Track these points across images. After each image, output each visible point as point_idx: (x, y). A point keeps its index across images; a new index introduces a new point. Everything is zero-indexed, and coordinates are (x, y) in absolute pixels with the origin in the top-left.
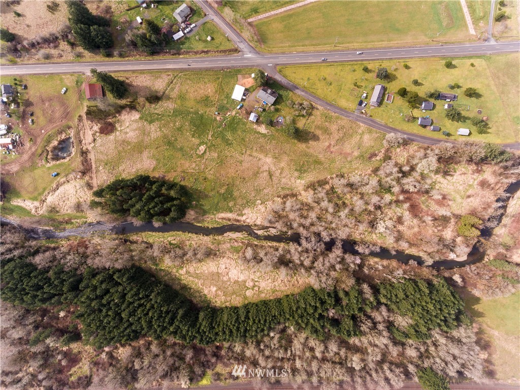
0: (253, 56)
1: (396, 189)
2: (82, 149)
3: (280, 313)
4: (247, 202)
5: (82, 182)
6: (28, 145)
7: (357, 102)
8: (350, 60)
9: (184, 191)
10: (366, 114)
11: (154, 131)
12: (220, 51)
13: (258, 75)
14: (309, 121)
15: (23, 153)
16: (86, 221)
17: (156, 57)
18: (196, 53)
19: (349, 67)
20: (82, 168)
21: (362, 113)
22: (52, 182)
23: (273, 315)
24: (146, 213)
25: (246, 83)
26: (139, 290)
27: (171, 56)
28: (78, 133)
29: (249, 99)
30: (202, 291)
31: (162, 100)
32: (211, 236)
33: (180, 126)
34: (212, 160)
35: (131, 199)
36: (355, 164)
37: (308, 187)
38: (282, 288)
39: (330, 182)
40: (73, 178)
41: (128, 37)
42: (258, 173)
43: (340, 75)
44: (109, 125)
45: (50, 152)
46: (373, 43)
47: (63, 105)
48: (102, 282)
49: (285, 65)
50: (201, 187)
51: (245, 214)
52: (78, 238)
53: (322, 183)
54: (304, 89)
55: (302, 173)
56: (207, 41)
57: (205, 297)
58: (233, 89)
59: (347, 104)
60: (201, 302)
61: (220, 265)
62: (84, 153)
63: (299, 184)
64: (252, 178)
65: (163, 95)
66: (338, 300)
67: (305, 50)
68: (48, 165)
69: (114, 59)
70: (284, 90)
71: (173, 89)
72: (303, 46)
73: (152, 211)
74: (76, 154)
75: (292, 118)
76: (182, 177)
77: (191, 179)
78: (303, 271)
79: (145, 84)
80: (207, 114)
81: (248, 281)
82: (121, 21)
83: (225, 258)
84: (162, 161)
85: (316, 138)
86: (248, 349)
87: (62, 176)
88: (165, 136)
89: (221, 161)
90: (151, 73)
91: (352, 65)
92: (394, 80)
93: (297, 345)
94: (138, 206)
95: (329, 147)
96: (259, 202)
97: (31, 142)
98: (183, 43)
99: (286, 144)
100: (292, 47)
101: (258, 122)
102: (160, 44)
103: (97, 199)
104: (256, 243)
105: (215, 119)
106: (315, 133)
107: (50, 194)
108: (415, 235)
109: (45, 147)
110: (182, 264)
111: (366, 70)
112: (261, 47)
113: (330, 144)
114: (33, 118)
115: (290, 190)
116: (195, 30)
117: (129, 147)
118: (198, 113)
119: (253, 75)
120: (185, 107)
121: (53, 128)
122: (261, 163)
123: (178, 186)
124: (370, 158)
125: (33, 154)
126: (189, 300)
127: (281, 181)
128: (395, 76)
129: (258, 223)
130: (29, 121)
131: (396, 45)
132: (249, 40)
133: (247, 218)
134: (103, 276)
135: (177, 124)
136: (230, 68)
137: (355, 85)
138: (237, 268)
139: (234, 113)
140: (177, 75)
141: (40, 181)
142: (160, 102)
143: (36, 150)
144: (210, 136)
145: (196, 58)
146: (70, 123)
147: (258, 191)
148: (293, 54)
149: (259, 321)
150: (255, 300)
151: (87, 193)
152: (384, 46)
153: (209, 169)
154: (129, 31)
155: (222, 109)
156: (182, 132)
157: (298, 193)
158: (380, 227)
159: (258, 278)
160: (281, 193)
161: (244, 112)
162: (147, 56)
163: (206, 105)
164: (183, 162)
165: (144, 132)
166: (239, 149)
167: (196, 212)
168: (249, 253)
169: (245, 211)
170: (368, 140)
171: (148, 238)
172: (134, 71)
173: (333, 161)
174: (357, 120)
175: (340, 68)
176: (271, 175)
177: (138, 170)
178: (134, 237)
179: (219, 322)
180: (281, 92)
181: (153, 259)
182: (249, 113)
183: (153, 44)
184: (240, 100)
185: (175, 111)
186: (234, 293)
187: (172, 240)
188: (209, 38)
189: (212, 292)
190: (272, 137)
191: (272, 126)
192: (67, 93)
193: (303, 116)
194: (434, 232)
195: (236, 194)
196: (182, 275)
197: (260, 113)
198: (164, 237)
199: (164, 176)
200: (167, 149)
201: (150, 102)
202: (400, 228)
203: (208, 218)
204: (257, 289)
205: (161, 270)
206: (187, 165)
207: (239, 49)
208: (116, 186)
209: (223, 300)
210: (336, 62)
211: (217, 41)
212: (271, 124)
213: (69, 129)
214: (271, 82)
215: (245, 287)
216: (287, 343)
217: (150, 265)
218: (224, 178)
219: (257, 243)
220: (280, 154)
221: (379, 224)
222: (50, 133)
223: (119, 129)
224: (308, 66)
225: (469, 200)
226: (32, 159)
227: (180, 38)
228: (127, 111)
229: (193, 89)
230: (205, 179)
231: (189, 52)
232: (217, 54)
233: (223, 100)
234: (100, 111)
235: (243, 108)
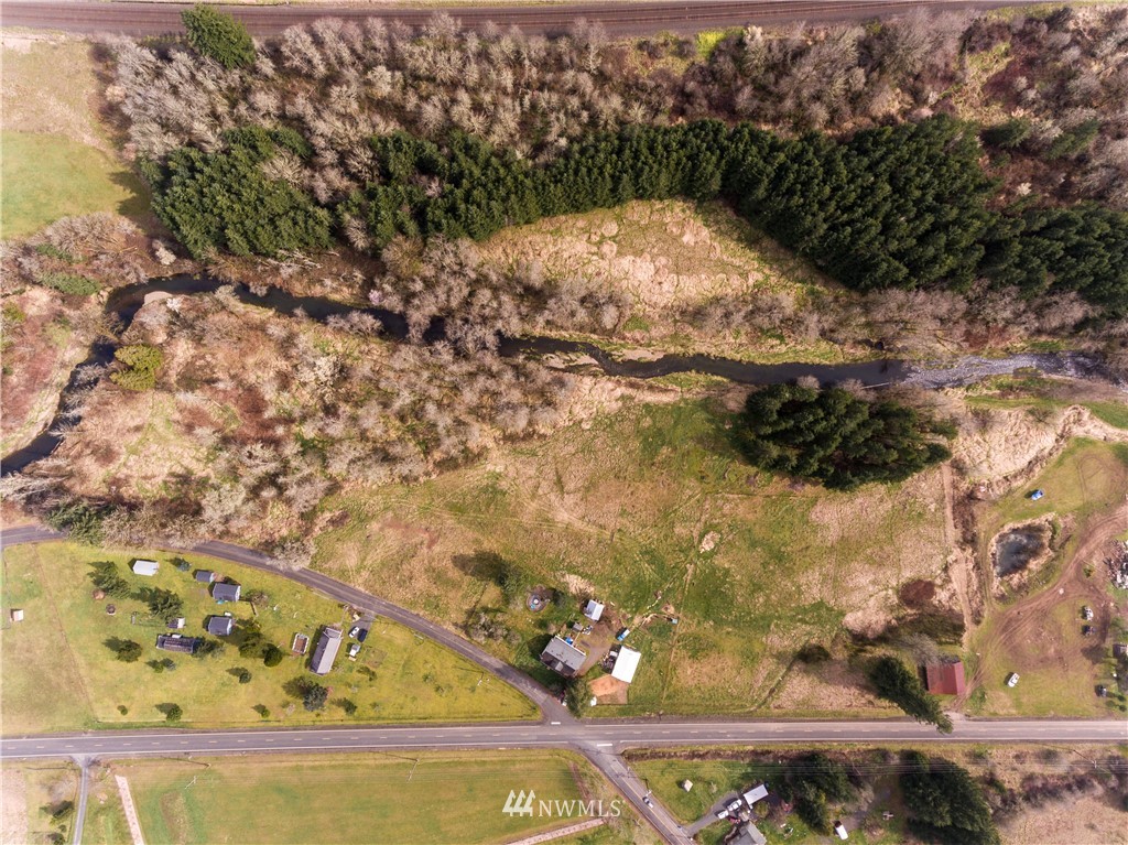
0: (592, 743)
1: (290, 449)
2: (975, 550)
3: (544, 189)
4: (611, 425)
5: (974, 477)
6: (1096, 563)
7: (370, 636)
8: (383, 728)
9: (750, 454)
10: (351, 611)
11: (812, 585)
12: (664, 756)
13: (582, 707)
14: (474, 599)
15: (1108, 544)
16: (967, 390)
17: (807, 748)
18: (717, 754)
19: (385, 714)
20: (974, 509)
21: (359, 614)
22: (1043, 479)
23: (559, 185)
24: (834, 411)
25: (608, 684)
26: (853, 242)
27: (772, 748)
28: (983, 585)
29: (605, 649)
30: (714, 234)
31: (794, 652)
32: (691, 352)
33: (756, 595)
34: (685, 519)
35: (867, 440)
36: (376, 502)
37: (479, 455)
38: (539, 240)
39: (431, 466)
40: (995, 487)
41: (867, 795)
42: (587, 489)
43: (406, 696)
44: (912, 602)
45: (1047, 544)
46: (333, 763)
47: (1015, 647)
48: (935, 259)
49: (523, 721)
50: (711, 459)
51: (617, 400)
52: (985, 353)
53: (448, 464)
54: (483, 668)
55: (492, 487)
56: (693, 780)
57: (706, 220)
58: (638, 673)
59: (392, 633)
60: (714, 210)
61: (672, 289)
62: (969, 540)
63: (498, 462)
64: (600, 477)
65: (791, 665)
66: (419, 214)
67: (480, 754)
68: (1050, 516)
69: (898, 748)
70: (526, 667)
71: (770, 677)
72: (484, 762)
73: (821, 414)
74: (988, 540)
75: (511, 607)
76: (752, 484)
77: (733, 479)
78: (494, 278)
79: (832, 689)
80: (696, 620)
81: (614, 254)
82: (882, 831)
83: (662, 305)
84: (796, 520)
85: (461, 562)
86: (615, 111)
87: (1020, 491)
88: (788, 573)
89: (666, 516)
90: (818, 713)
91: (378, 718)
92: (289, 683)
93: (509, 119)
94: (851, 425)
95: (432, 542)
96: (586, 426)
97: (1088, 567)
98: (745, 777)
99: (526, 550)
100: (507, 761)
101: (585, 600)
102: (795, 779)
103: (942, 441)
104: (595, 337)
105: (677, 607)
106: (462, 573)
107: (1046, 451)
108: (253, 350)
109: (1057, 558)
110: (756, 293)
111: (349, 707)
112: (576, 762)
113: (429, 547)
114: (1083, 622)
115: (519, 450)
116: (718, 804)
117: (869, 551)
118: (715, 622)
119: (593, 702)
120: (743, 637)
121: (1039, 597)
122: (580, 511)
123: (762, 465)
124: (344, 516)
125: (1084, 541)
126: (743, 215)
127: (537, 469)
128: (288, 692)
129: (588, 381)
130: (1092, 615)
131: (284, 758)
132: (601, 779)
133: (612, 390)
134: (930, 273)
135: (761, 600)
136: (644, 718)
137: (373, 676)
138: (636, 284)
139: (637, 620)
140: (759, 707)
141: (1070, 482)
142: (798, 649)
143: (1077, 551)
144: (690, 571)
145: (716, 743)
146: (999, 607)
147: (587, 449)
148: (507, 746)
149: (589, 171)
150: (598, 214)
151: (964, 453)
152: (311, 757)
153: (693, 500)
154: (865, 809)
155: (663, 629)
156: (751, 581)
157: (502, 442)
158: (326, 367)
159: (590, 261)
160: (538, 444)
161: (613, 622)
162: (827, 751)
163: (697, 638)
164: (750, 516)
165: (835, 583)
166: (626, 541)
167: (723, 405)
168: (609, 317)
169: (616, 406)
170: (349, 555)
171: (831, 352)
172: (856, 718)
173: (425, 511)
174: (370, 598)
175: (406, 712)
176: (559, 483)
177: (850, 500)
178: (861, 353)
179: (676, 170)
180: (533, 663)
181: (820, 307)
182: (605, 619)
183: (812, 780)
184: (623, 648)
185: (766, 629)
186: (644, 229)
187: (777, 345)
188: (688, 785)
189: (692, 231)
190: (554, 565)
191: (555, 590)
192: (1006, 674)
193: (486, 610)
194: (213, 355)
195: (636, 444)
196: (758, 270)
197: (580, 618)
198: (796, 352)
199: (792, 486)
200: (785, 545)
201: (820, 648)
202: (283, 365)
203: (699, 393)
204: (593, 237)
205: (803, 281)
206: (741, 509)
207: (623, 759)
208: (900, 468)
209: (668, 214)
210: (413, 726)
211: (671, 778)
212: (556, 596)
213: (1003, 595)
214: (554, 687)
215: (620, 241)
216: (531, 123)
217: (826, 292)
218: (661, 479)
219: (592, 335)
220: (539, 528)
221: (329, 373)
222: (1045, 588)
223: (890, 592)
224: (473, 719)
225: (138, 422)
226: (1086, 529)
227: (753, 787)
228: (873, 630)
229: (726, 674)
230: (703, 478)
231: (732, 756)
232: (672, 751)
233: (661, 650)
234: (932, 634)
235: (616, 630)
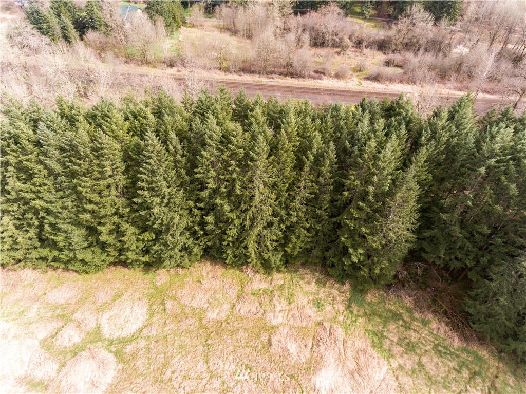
57: (380, 335)
60: (396, 316)
189: (341, 360)
209: (280, 304)
215: (134, 356)
